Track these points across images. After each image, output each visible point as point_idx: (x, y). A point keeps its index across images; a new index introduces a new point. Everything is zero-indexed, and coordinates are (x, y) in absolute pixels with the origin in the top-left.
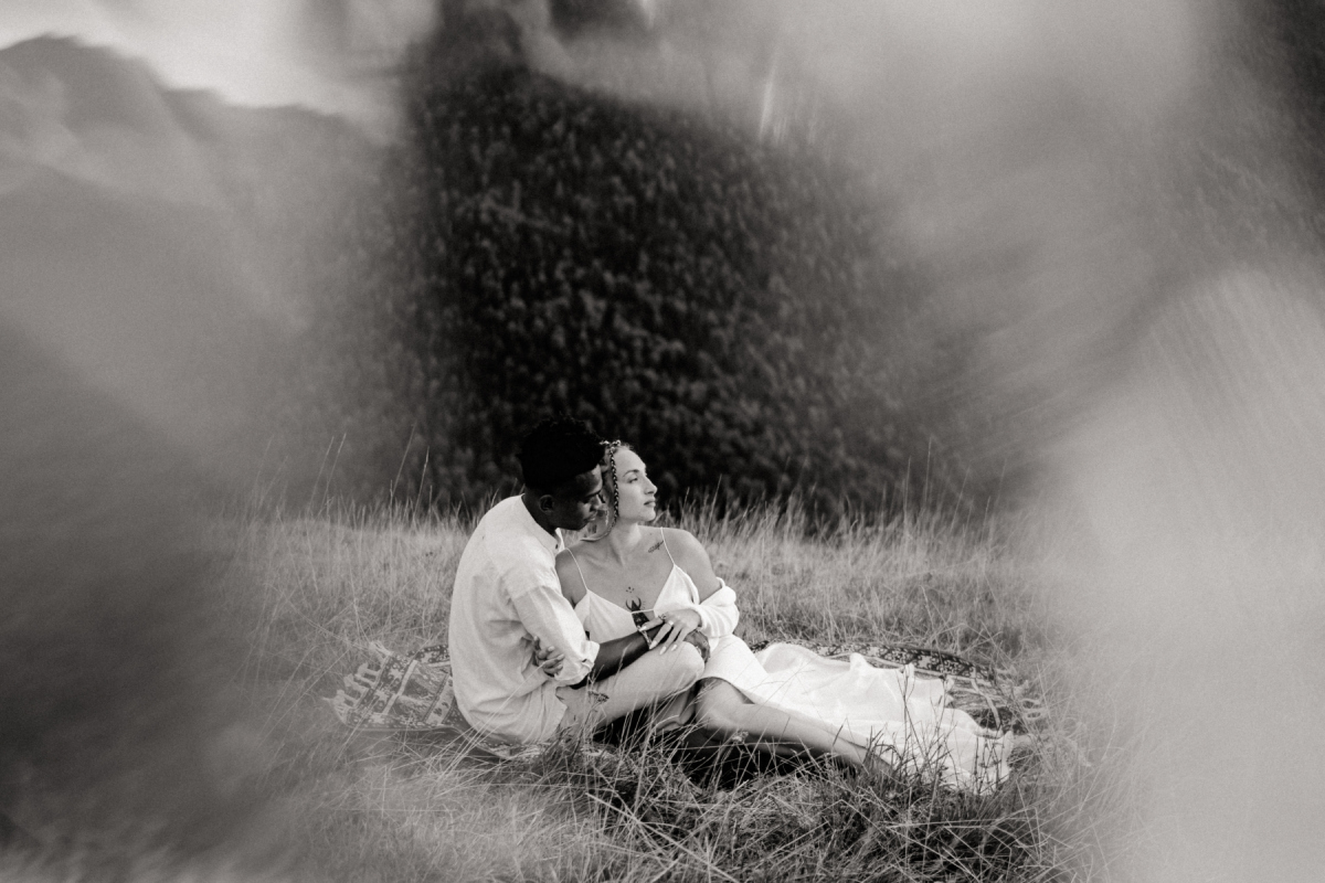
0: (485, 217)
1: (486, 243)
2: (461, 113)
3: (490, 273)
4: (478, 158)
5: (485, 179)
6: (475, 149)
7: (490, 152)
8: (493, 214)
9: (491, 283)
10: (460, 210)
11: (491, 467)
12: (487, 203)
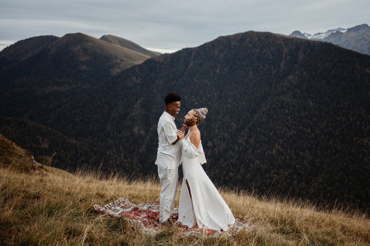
0: (365, 144)
1: (365, 150)
2: (360, 119)
3: (366, 158)
4: (364, 130)
5: (365, 135)
6: (363, 128)
7: (366, 128)
8: (367, 143)
9: (366, 160)
10: (359, 142)
11: (365, 205)
12: (366, 141)
